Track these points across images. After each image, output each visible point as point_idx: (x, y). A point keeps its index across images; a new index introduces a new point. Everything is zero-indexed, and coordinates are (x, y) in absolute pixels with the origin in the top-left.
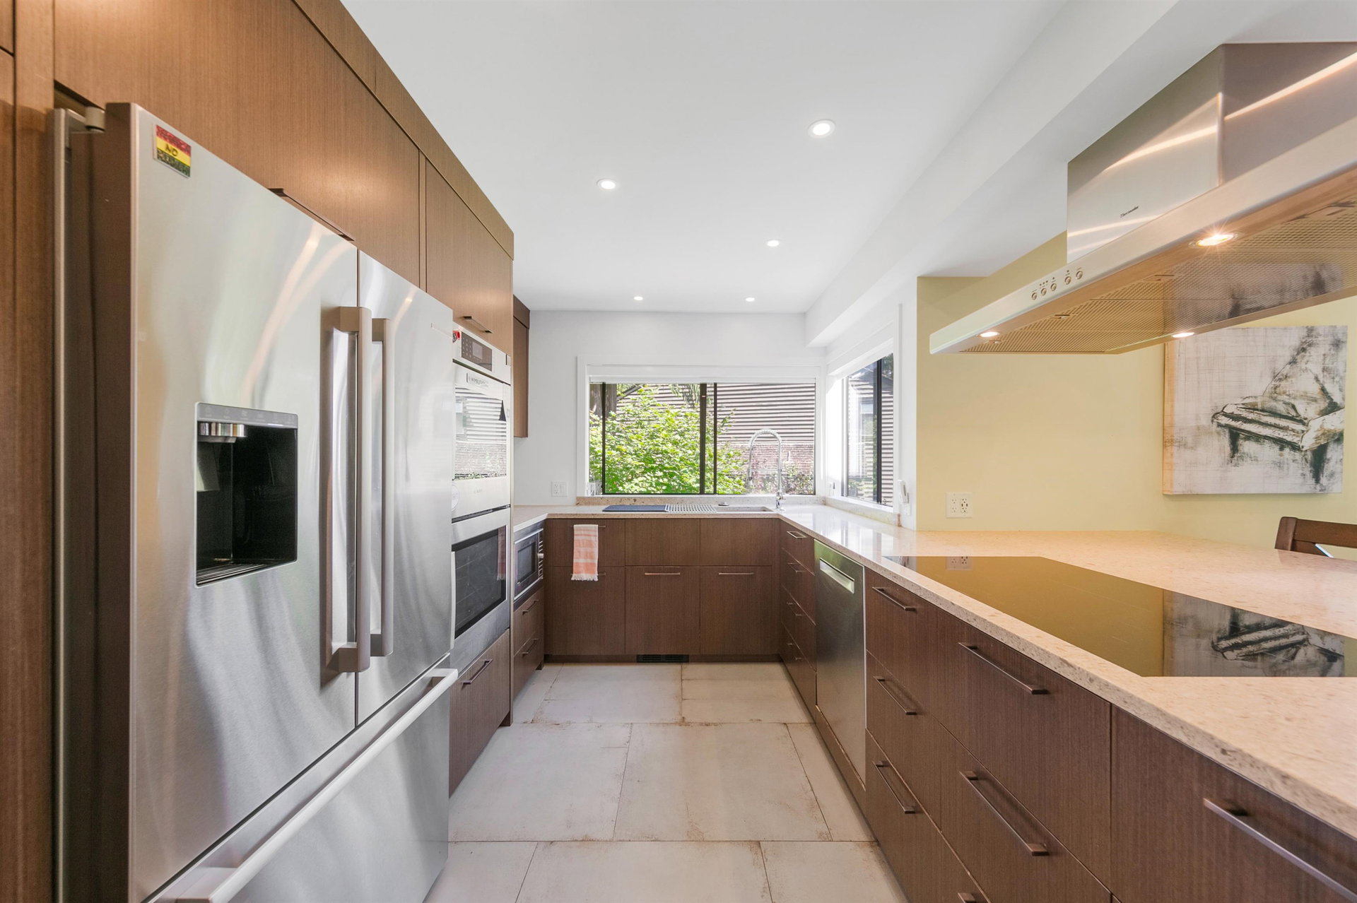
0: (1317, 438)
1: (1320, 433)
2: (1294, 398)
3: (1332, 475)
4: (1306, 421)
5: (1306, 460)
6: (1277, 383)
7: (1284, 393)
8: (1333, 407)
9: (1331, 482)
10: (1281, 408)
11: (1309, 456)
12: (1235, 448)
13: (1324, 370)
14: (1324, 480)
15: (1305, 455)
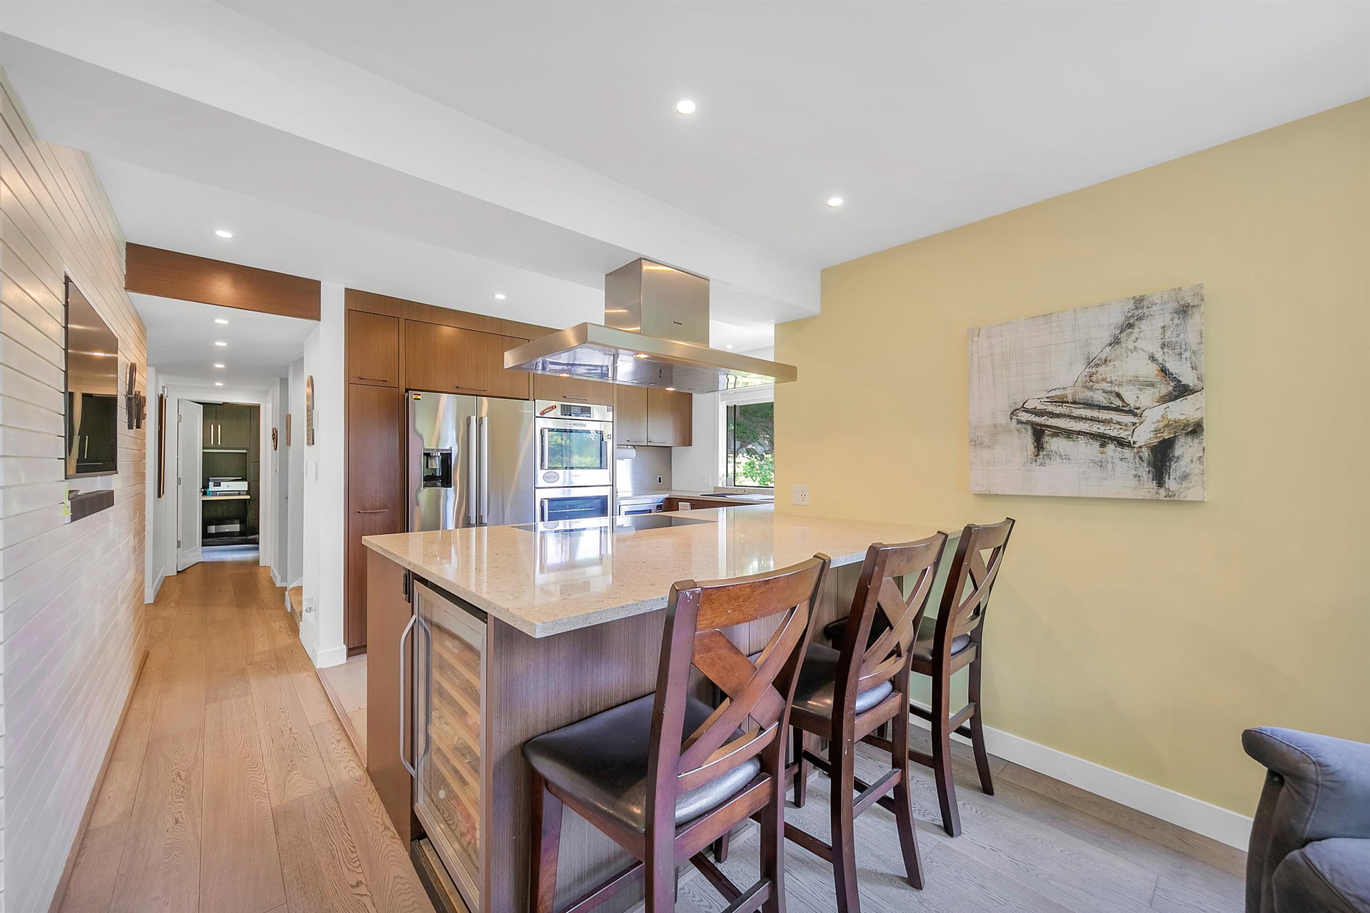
0: (1157, 431)
1: (1161, 425)
2: (1119, 385)
3: (1185, 477)
4: (1138, 411)
5: (1141, 458)
6: (1094, 370)
7: (1104, 380)
8: (1182, 391)
9: (1183, 486)
10: (1100, 398)
11: (1146, 453)
12: (1039, 446)
13: (1163, 346)
14: (1171, 484)
15: (1138, 452)
